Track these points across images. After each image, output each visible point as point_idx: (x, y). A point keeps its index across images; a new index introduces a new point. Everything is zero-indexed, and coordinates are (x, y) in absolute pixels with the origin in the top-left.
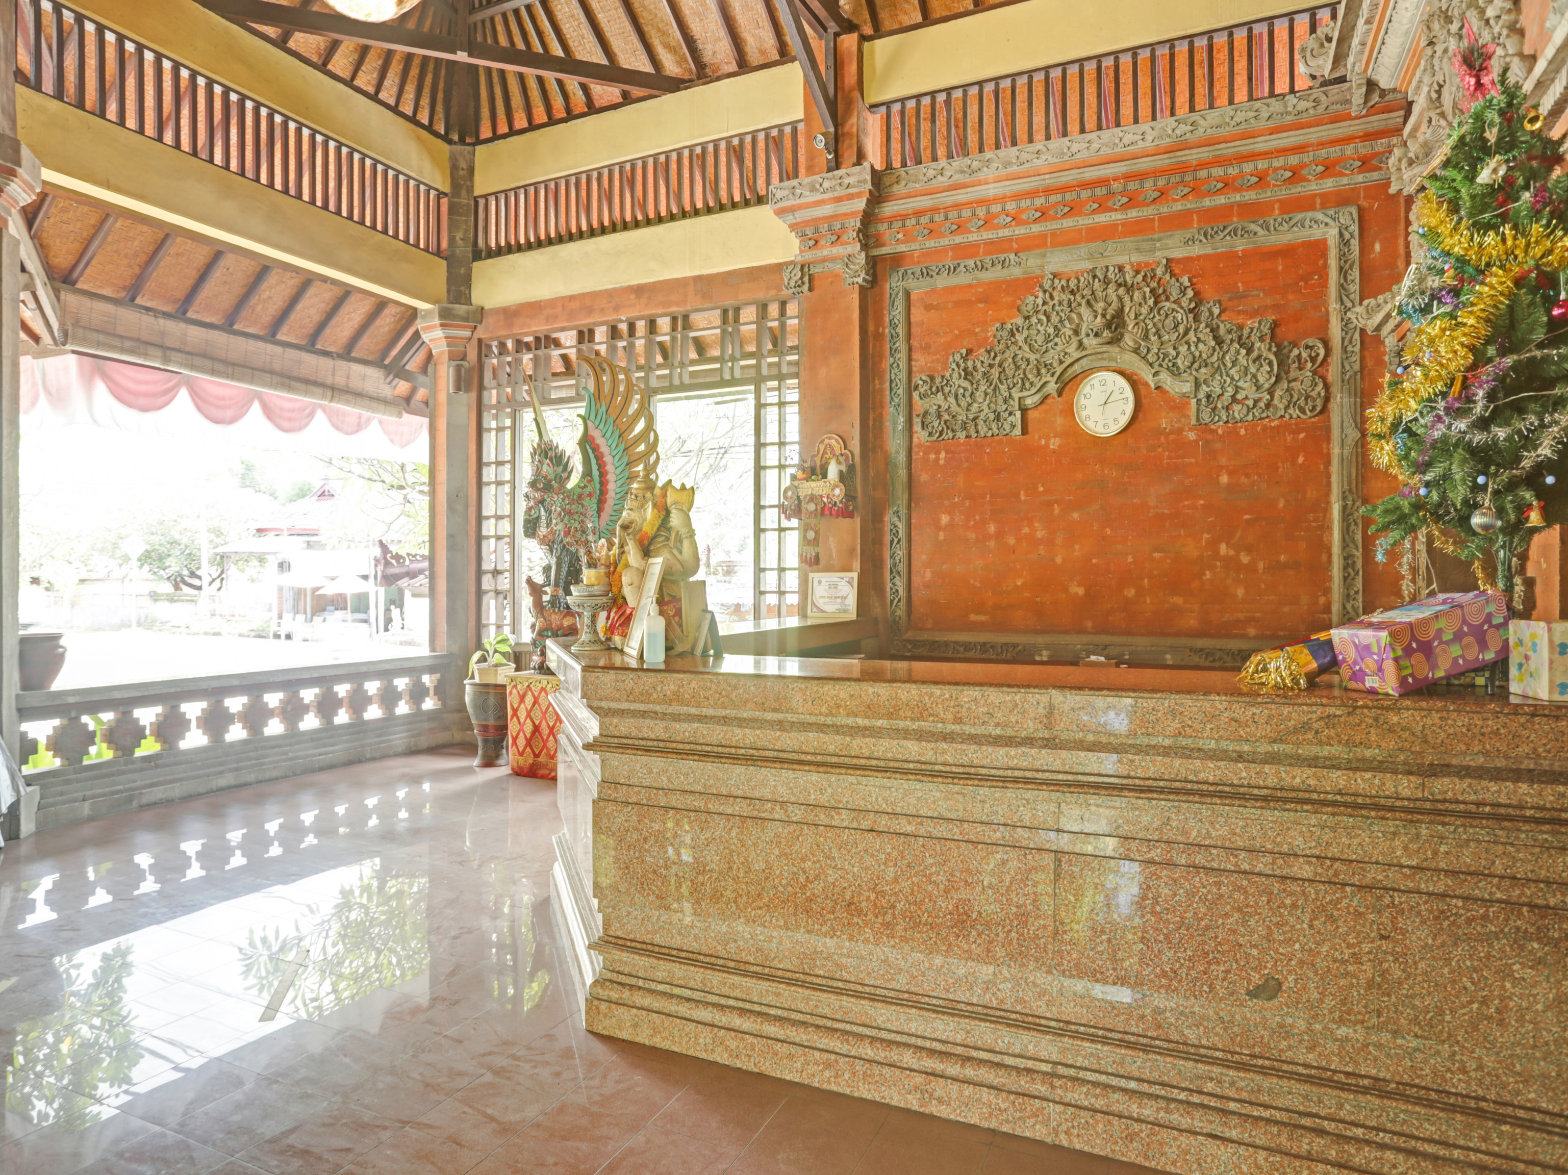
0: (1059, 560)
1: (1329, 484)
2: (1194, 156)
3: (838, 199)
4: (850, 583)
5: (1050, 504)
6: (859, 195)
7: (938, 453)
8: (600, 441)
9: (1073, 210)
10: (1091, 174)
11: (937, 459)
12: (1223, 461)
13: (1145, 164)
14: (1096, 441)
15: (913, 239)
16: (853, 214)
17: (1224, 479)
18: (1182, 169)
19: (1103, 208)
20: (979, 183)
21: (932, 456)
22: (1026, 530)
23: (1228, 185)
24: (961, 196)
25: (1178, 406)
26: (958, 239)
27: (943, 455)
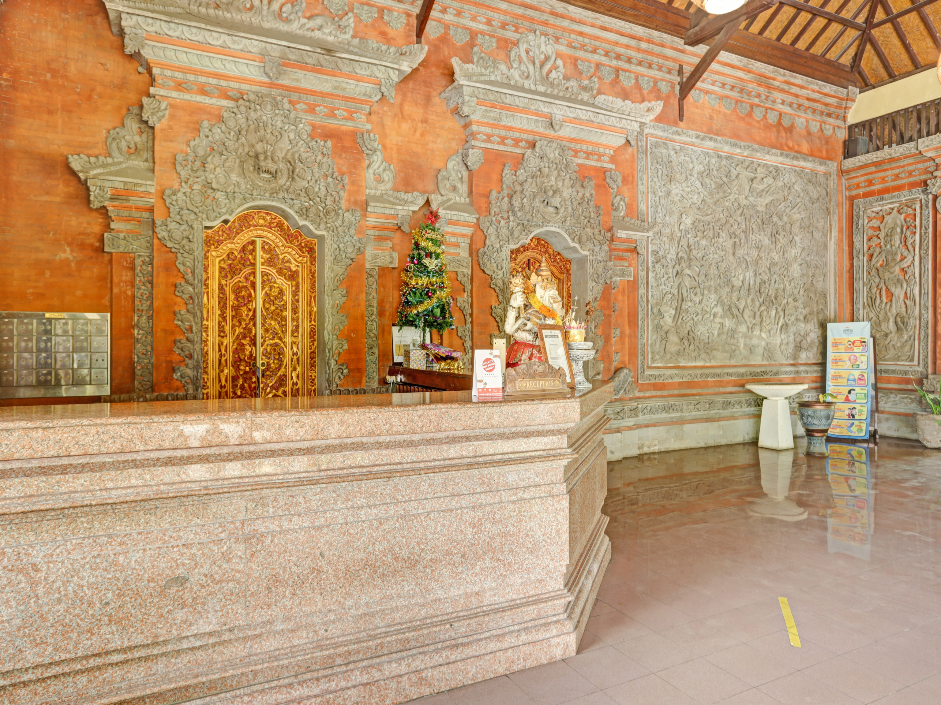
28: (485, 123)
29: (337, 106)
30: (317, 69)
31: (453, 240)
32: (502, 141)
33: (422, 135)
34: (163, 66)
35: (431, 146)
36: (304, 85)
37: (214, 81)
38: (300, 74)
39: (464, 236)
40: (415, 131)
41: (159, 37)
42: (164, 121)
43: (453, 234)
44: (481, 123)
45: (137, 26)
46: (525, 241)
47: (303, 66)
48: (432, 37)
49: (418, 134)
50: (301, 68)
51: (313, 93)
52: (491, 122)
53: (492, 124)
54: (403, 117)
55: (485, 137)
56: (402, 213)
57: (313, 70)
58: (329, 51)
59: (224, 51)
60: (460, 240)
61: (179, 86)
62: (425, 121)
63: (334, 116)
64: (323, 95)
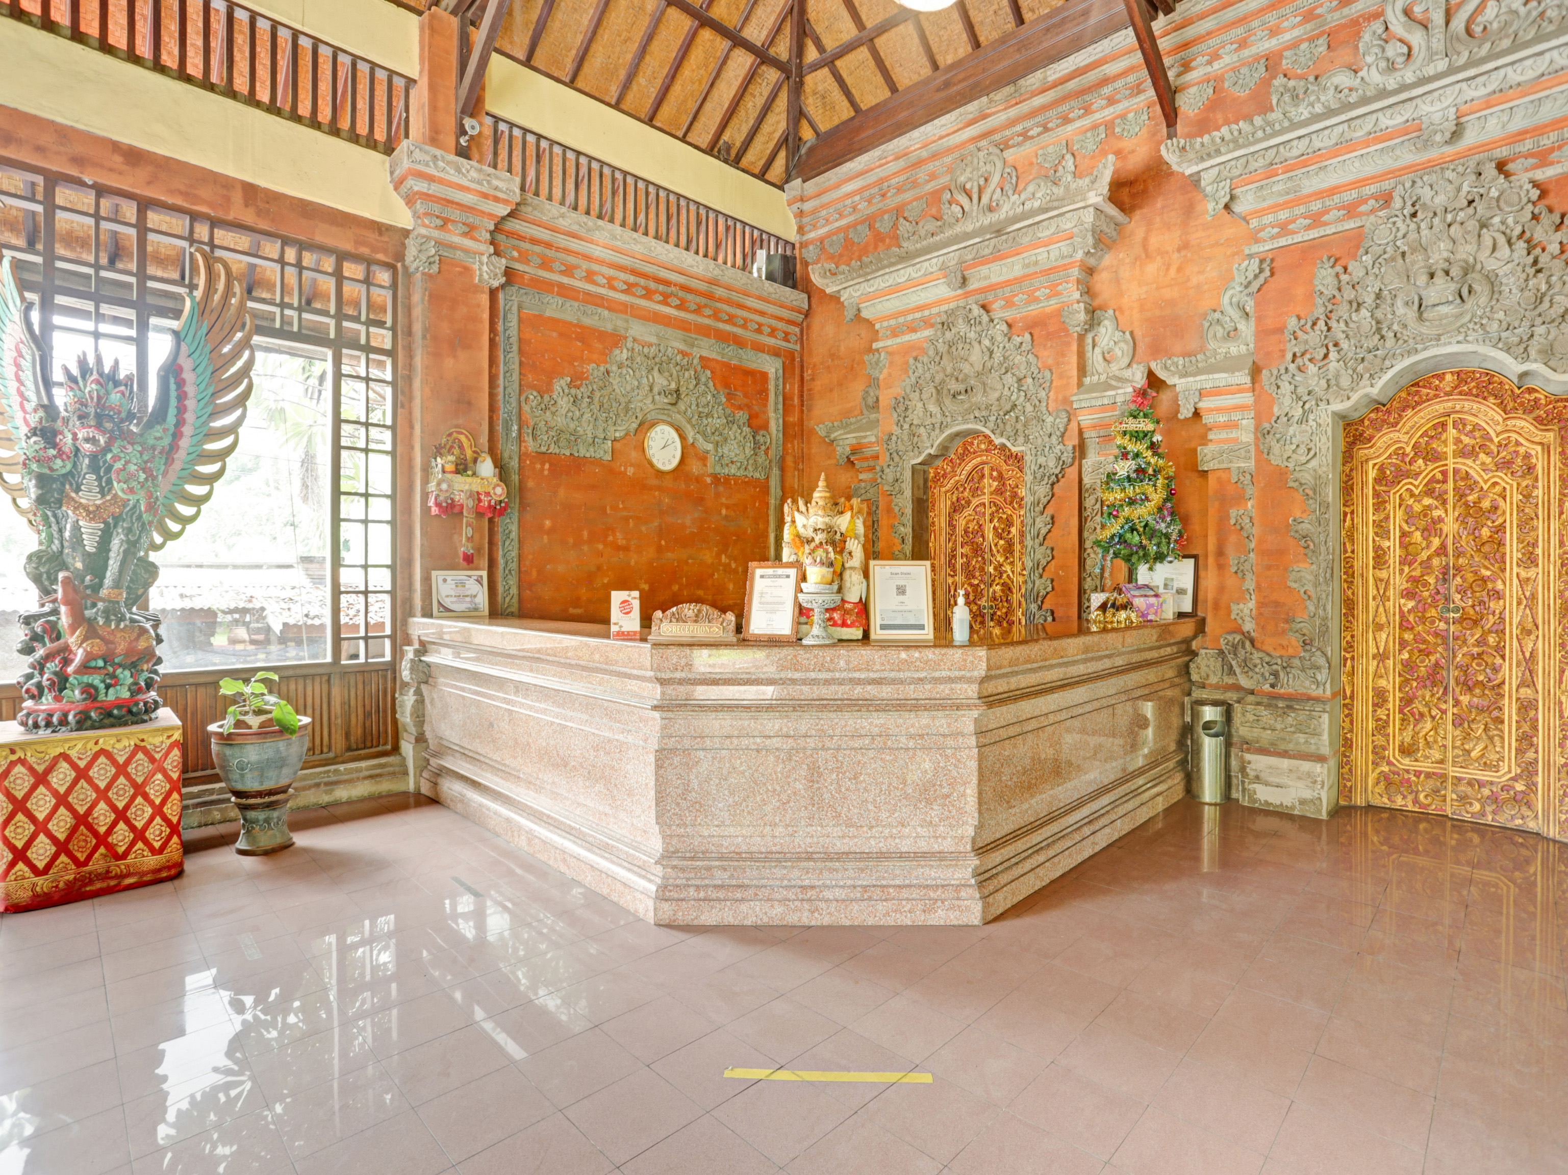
0: (632, 563)
1: (768, 522)
2: (720, 292)
3: (485, 196)
4: (479, 581)
5: (626, 519)
6: (506, 202)
7: (543, 464)
8: (188, 376)
9: (648, 294)
10: (664, 274)
11: (542, 469)
12: (724, 500)
13: (694, 284)
14: (660, 474)
15: (527, 262)
16: (491, 216)
17: (724, 512)
18: (710, 296)
19: (665, 303)
20: (591, 242)
21: (538, 466)
22: (611, 538)
23: (731, 320)
24: (575, 245)
25: (703, 459)
26: (565, 280)
27: (547, 466)
28: (1271, 207)
29: (1037, 285)
30: (997, 256)
31: (1222, 418)
32: (1316, 220)
33: (1179, 270)
34: (882, 319)
35: (1194, 280)
36: (994, 279)
37: (918, 315)
38: (984, 270)
39: (1242, 408)
40: (1168, 269)
41: (870, 297)
42: (885, 371)
43: (1219, 410)
44: (1264, 210)
45: (851, 296)
46: (1369, 390)
47: (984, 261)
48: (1191, 113)
49: (1173, 272)
50: (982, 264)
51: (1008, 283)
52: (1281, 200)
53: (1285, 203)
54: (1148, 256)
55: (1276, 230)
56: (1120, 399)
57: (994, 260)
58: (999, 232)
59: (911, 284)
60: (1236, 416)
61: (895, 333)
62: (1184, 246)
63: (1037, 300)
64: (1018, 280)
